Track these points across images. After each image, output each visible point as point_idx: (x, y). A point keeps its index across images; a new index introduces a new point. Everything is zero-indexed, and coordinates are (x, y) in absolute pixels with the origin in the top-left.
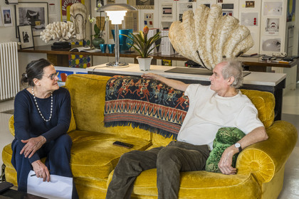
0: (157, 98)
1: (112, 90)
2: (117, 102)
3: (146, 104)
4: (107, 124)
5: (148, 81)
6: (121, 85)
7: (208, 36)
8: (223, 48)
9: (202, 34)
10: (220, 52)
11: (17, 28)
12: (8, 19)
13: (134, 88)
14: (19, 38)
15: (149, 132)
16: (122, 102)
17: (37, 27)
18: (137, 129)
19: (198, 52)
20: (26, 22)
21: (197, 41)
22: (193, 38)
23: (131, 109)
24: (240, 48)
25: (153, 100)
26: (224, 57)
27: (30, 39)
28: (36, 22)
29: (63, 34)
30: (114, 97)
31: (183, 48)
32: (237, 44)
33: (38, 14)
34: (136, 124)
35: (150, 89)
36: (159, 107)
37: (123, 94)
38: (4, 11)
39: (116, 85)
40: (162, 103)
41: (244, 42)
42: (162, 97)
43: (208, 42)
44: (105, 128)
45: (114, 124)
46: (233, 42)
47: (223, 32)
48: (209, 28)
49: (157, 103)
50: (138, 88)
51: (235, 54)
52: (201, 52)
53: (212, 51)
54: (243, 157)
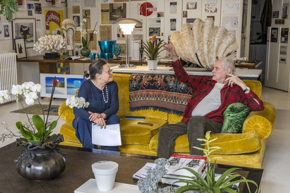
0: (172, 88)
1: (135, 84)
2: (139, 92)
3: (164, 92)
4: (132, 109)
5: (163, 76)
6: (141, 80)
7: (205, 42)
8: (217, 51)
9: (200, 41)
10: (214, 54)
11: (14, 41)
12: (7, 33)
13: (152, 81)
14: (16, 49)
15: (166, 114)
16: (145, 92)
17: (27, 40)
18: (157, 111)
19: (196, 54)
20: (20, 36)
21: (196, 46)
22: (193, 44)
23: (152, 97)
24: (229, 51)
25: (169, 90)
26: (217, 58)
27: (23, 50)
28: (27, 36)
29: (55, 46)
30: (136, 89)
31: (182, 52)
32: (227, 48)
33: (29, 29)
34: (155, 108)
35: (165, 81)
36: (174, 94)
37: (144, 86)
38: (4, 26)
39: (138, 80)
40: (176, 91)
41: (231, 46)
42: (176, 87)
43: (206, 47)
44: (131, 113)
45: (138, 108)
46: (224, 46)
47: (216, 39)
48: (206, 35)
49: (172, 91)
50: (156, 81)
51: (225, 55)
52: (199, 54)
53: (208, 53)
54: (248, 122)
